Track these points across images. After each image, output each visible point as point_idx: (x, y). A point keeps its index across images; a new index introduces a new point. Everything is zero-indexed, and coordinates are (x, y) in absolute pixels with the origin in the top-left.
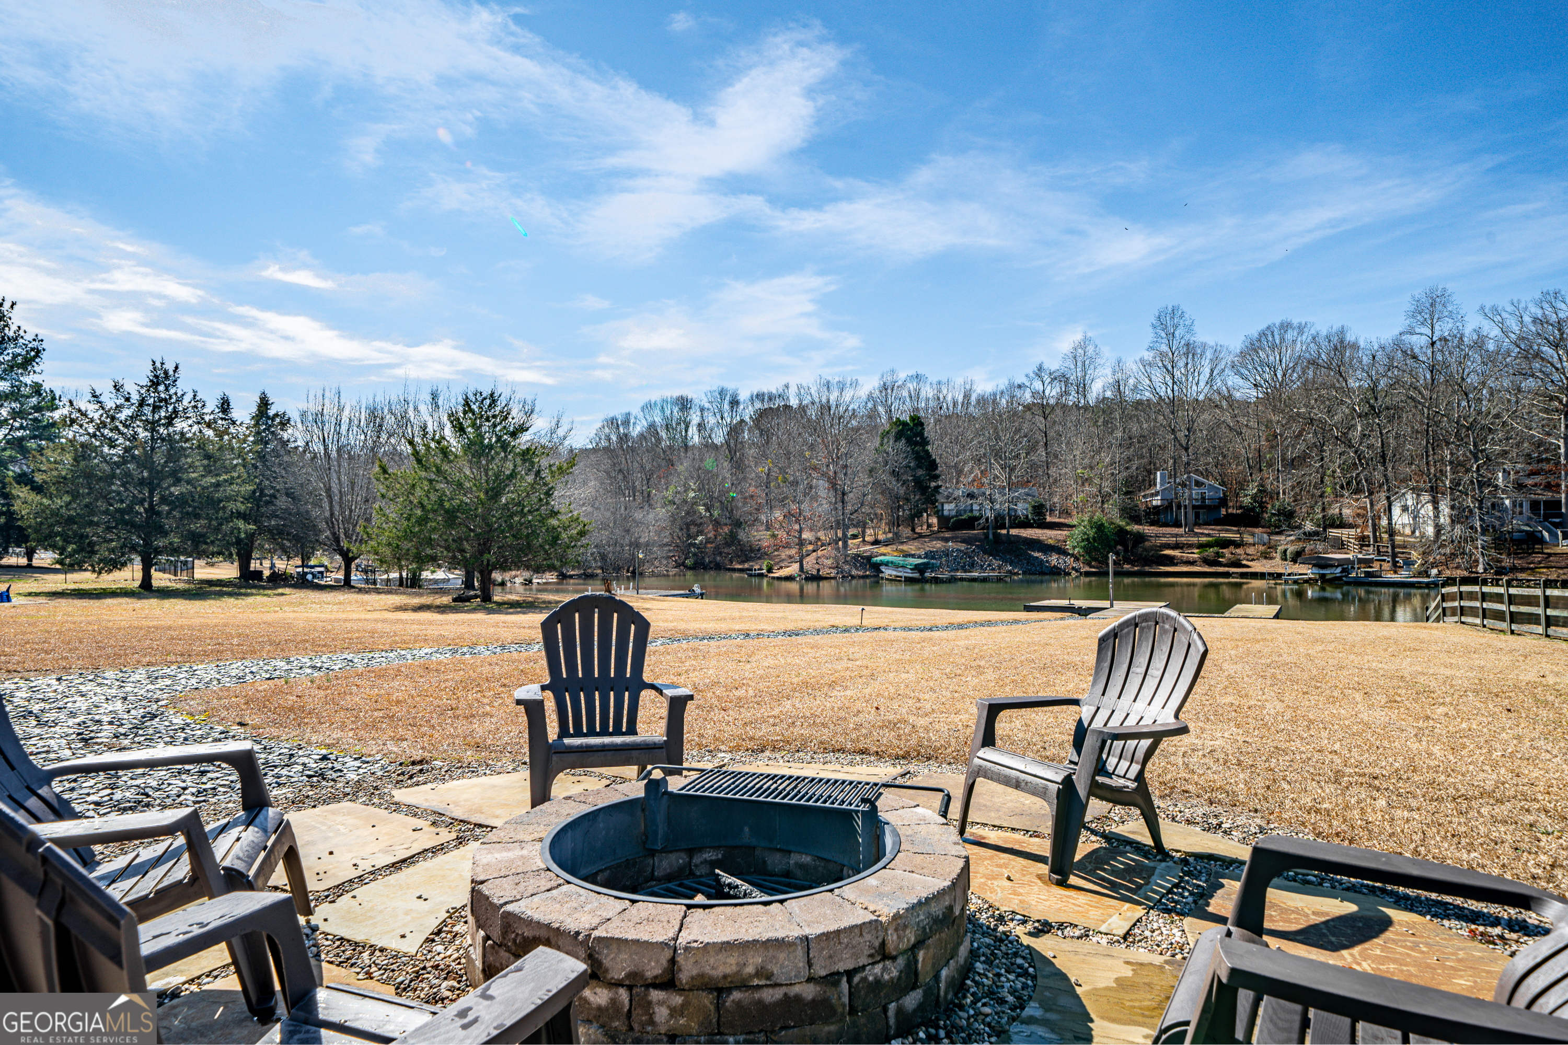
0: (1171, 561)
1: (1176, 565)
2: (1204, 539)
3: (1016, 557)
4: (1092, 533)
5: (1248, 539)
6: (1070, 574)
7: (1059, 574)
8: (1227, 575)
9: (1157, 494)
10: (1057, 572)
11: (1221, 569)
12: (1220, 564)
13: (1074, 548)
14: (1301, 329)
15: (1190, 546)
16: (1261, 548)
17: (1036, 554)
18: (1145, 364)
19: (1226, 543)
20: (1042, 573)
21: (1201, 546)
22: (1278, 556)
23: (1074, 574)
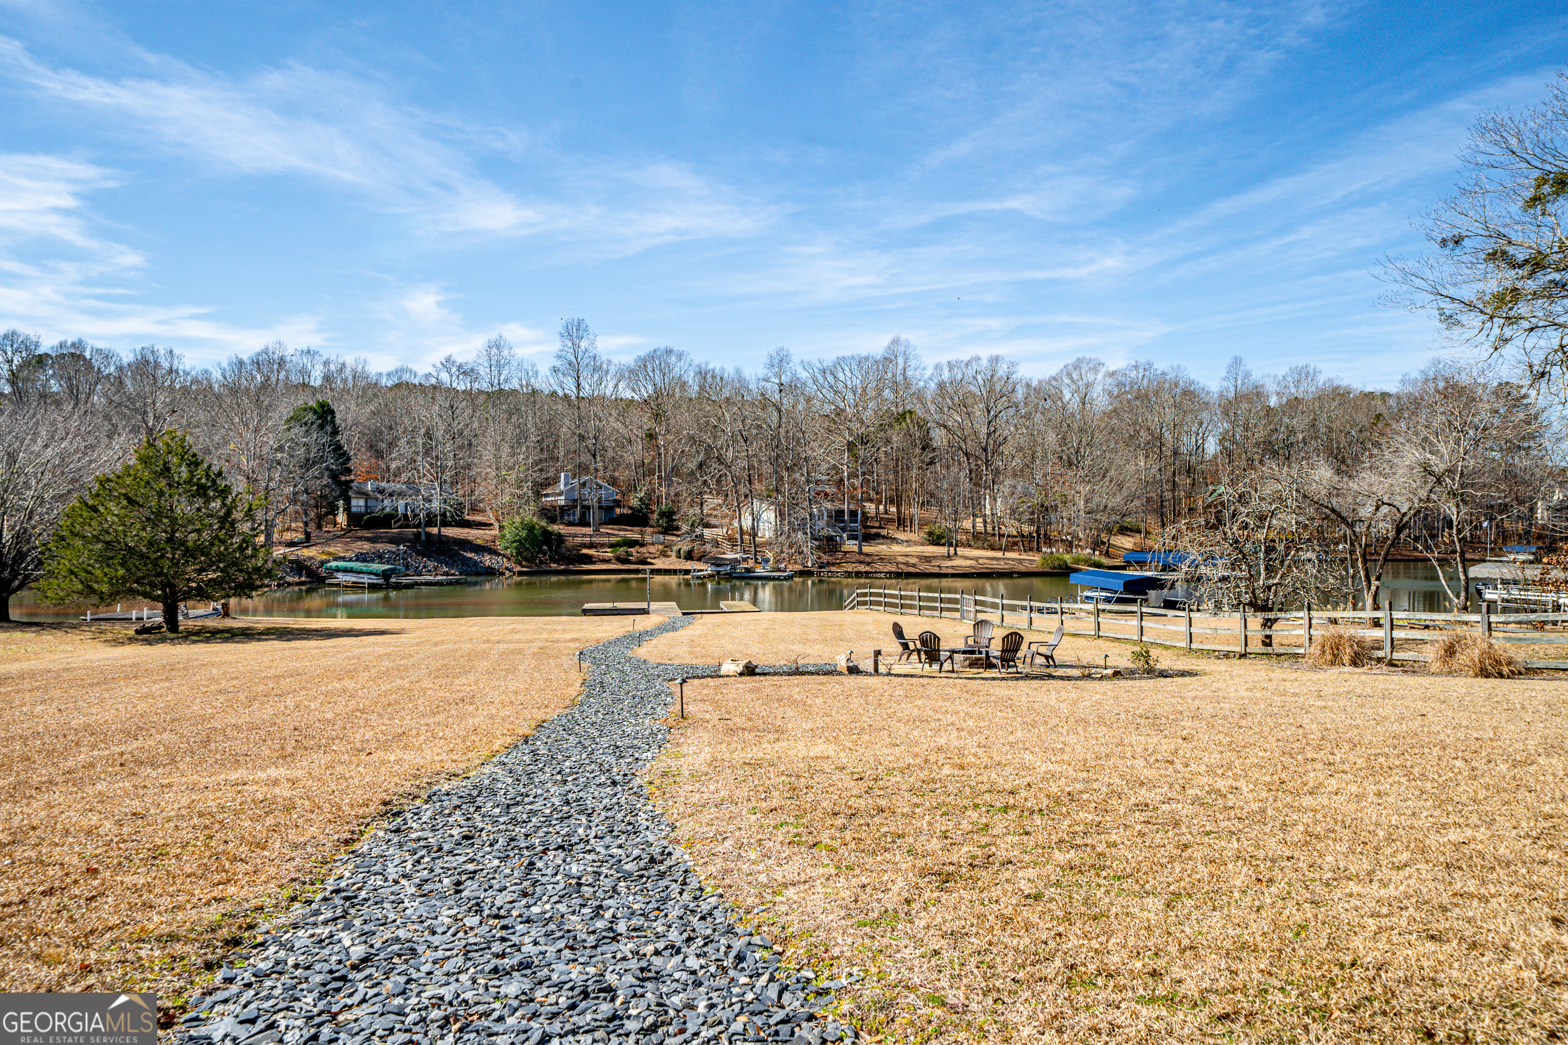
0: (589, 559)
1: (594, 563)
2: (613, 540)
3: (450, 558)
4: (524, 534)
5: (648, 539)
6: (503, 574)
7: (494, 574)
8: (637, 571)
9: (560, 494)
10: (491, 573)
11: (632, 567)
12: (630, 562)
13: (506, 548)
14: (680, 356)
15: (603, 545)
16: (661, 547)
17: (469, 555)
18: (555, 370)
19: (632, 543)
20: (478, 574)
21: (612, 546)
22: (674, 554)
23: (507, 573)
